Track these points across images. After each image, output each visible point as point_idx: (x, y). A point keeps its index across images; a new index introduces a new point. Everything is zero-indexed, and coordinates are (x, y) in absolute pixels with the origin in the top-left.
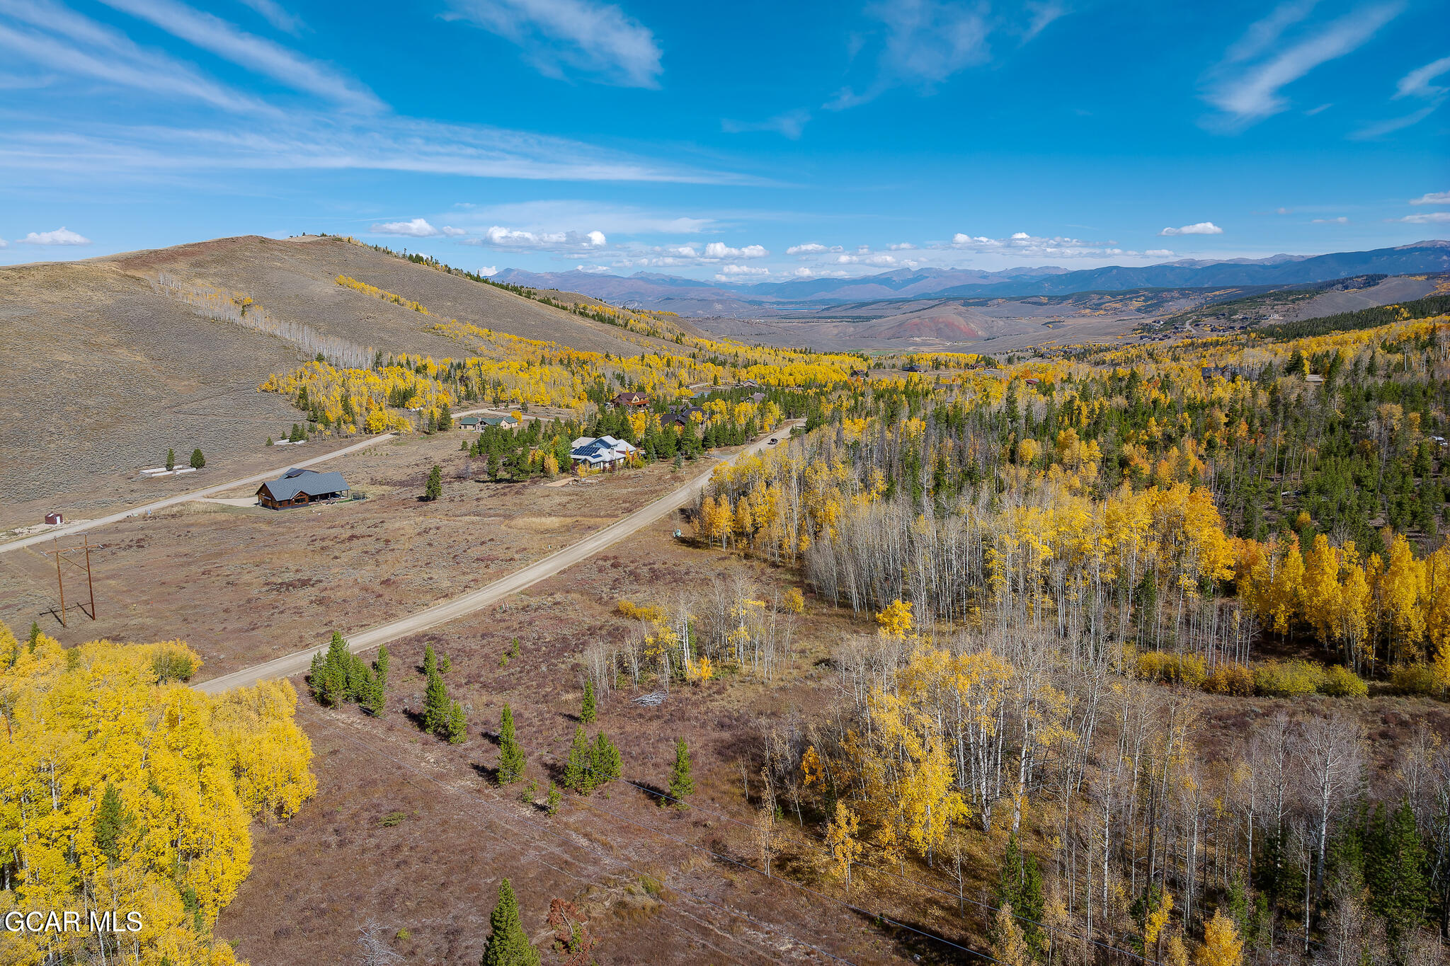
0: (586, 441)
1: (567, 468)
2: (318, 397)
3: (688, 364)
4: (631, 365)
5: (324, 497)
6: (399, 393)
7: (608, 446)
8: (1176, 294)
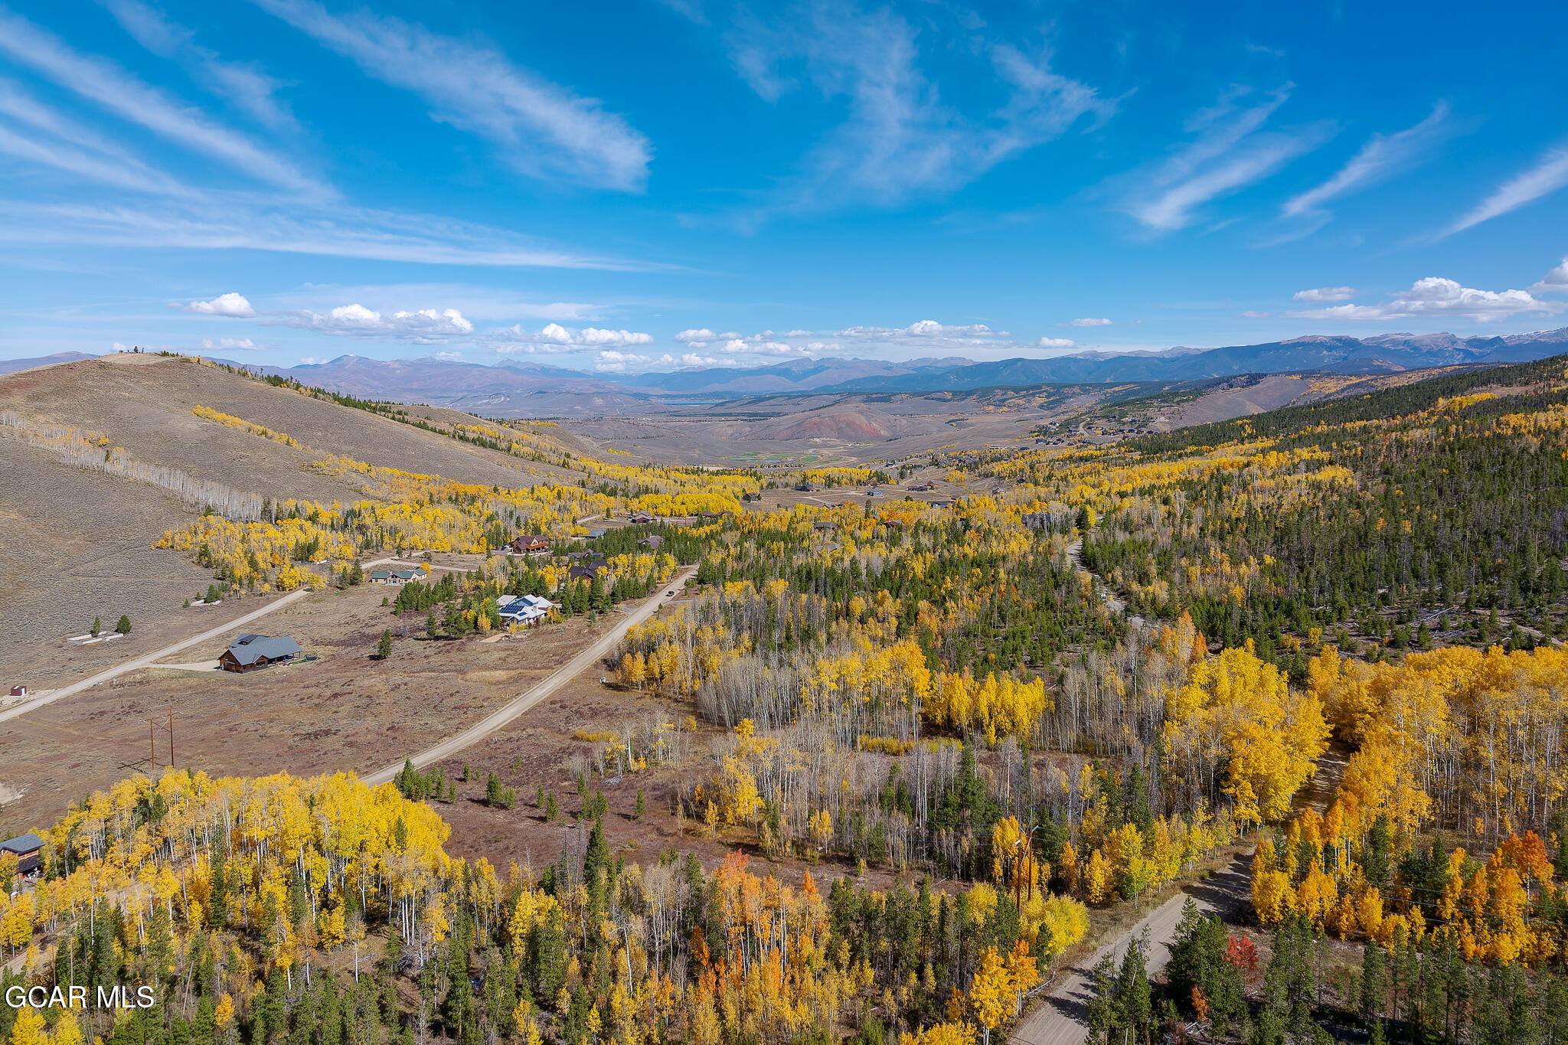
0: (506, 600)
1: (498, 625)
2: (219, 554)
3: (578, 495)
4: (521, 500)
5: (280, 659)
6: (302, 548)
7: (531, 604)
8: (1077, 390)
